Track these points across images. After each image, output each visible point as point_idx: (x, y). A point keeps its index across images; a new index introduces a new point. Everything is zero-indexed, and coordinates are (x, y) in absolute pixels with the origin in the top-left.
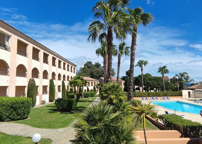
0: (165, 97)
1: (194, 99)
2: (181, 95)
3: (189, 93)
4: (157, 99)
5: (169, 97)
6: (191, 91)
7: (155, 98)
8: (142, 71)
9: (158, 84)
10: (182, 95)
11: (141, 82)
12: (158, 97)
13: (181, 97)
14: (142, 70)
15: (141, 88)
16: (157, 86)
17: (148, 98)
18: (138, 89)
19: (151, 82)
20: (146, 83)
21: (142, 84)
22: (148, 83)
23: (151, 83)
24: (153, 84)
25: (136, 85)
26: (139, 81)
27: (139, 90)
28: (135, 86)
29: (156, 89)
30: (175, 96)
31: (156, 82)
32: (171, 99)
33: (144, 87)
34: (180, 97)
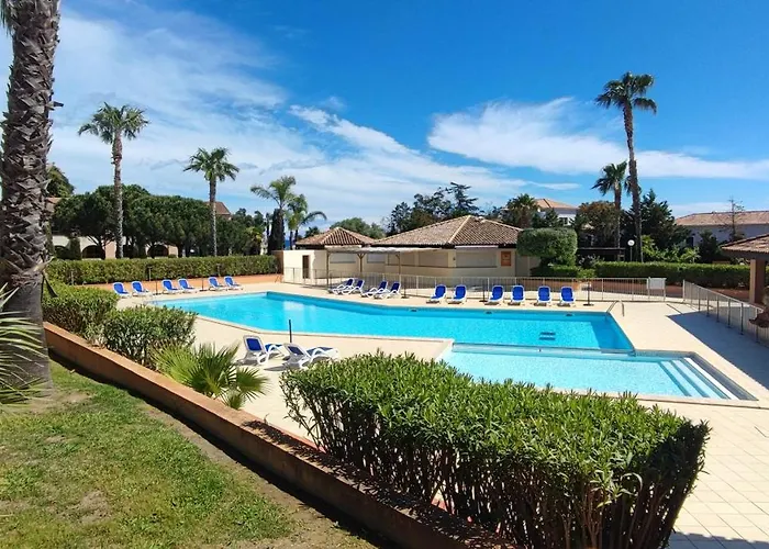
0: (221, 281)
1: (324, 282)
2: (277, 269)
3: (306, 259)
4: (186, 287)
5: (234, 280)
6: (311, 253)
7: (175, 284)
8: (116, 163)
9: (191, 229)
10: (280, 271)
11: (108, 219)
12: (190, 282)
13: (279, 276)
14: (117, 156)
15: (110, 249)
16: (183, 237)
17: (144, 285)
18: (96, 252)
19: (158, 220)
20: (135, 224)
21: (114, 227)
22: (143, 225)
23: (158, 224)
24: (166, 230)
25: (85, 234)
26: (102, 214)
27: (102, 255)
28: (81, 239)
29: (180, 252)
30: (258, 274)
31: (183, 218)
32: (243, 286)
33: (124, 240)
34: (274, 277)
